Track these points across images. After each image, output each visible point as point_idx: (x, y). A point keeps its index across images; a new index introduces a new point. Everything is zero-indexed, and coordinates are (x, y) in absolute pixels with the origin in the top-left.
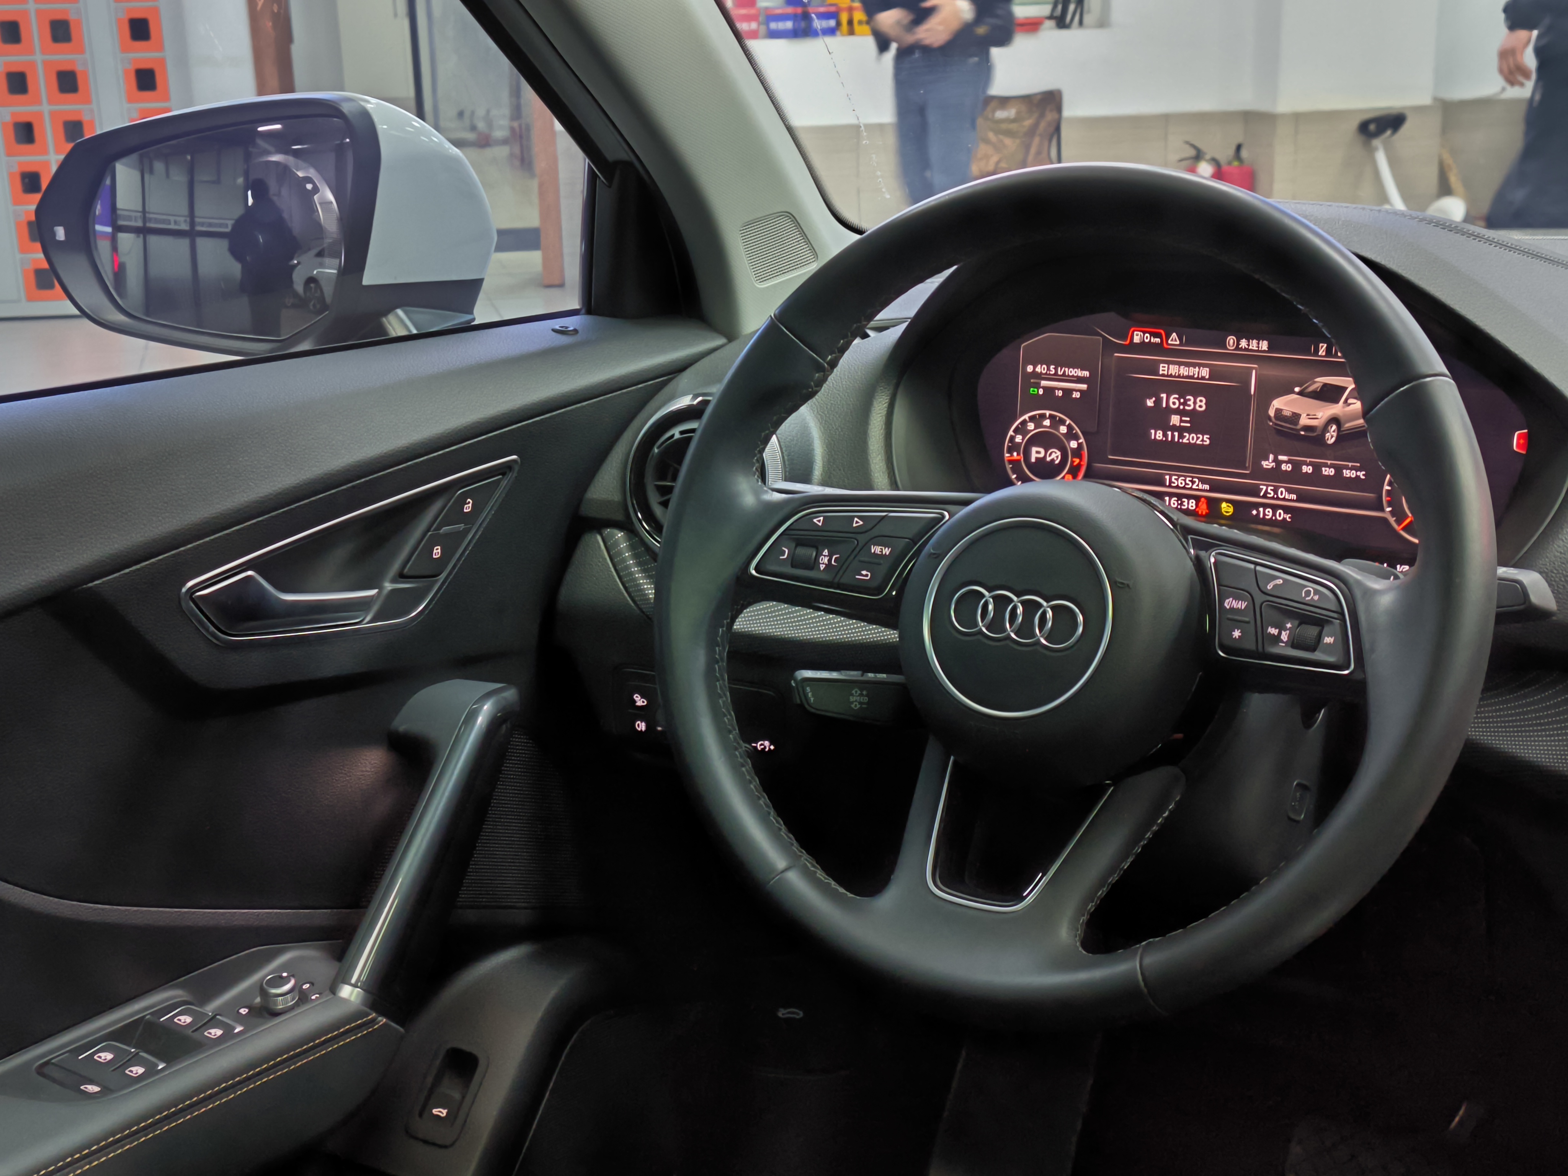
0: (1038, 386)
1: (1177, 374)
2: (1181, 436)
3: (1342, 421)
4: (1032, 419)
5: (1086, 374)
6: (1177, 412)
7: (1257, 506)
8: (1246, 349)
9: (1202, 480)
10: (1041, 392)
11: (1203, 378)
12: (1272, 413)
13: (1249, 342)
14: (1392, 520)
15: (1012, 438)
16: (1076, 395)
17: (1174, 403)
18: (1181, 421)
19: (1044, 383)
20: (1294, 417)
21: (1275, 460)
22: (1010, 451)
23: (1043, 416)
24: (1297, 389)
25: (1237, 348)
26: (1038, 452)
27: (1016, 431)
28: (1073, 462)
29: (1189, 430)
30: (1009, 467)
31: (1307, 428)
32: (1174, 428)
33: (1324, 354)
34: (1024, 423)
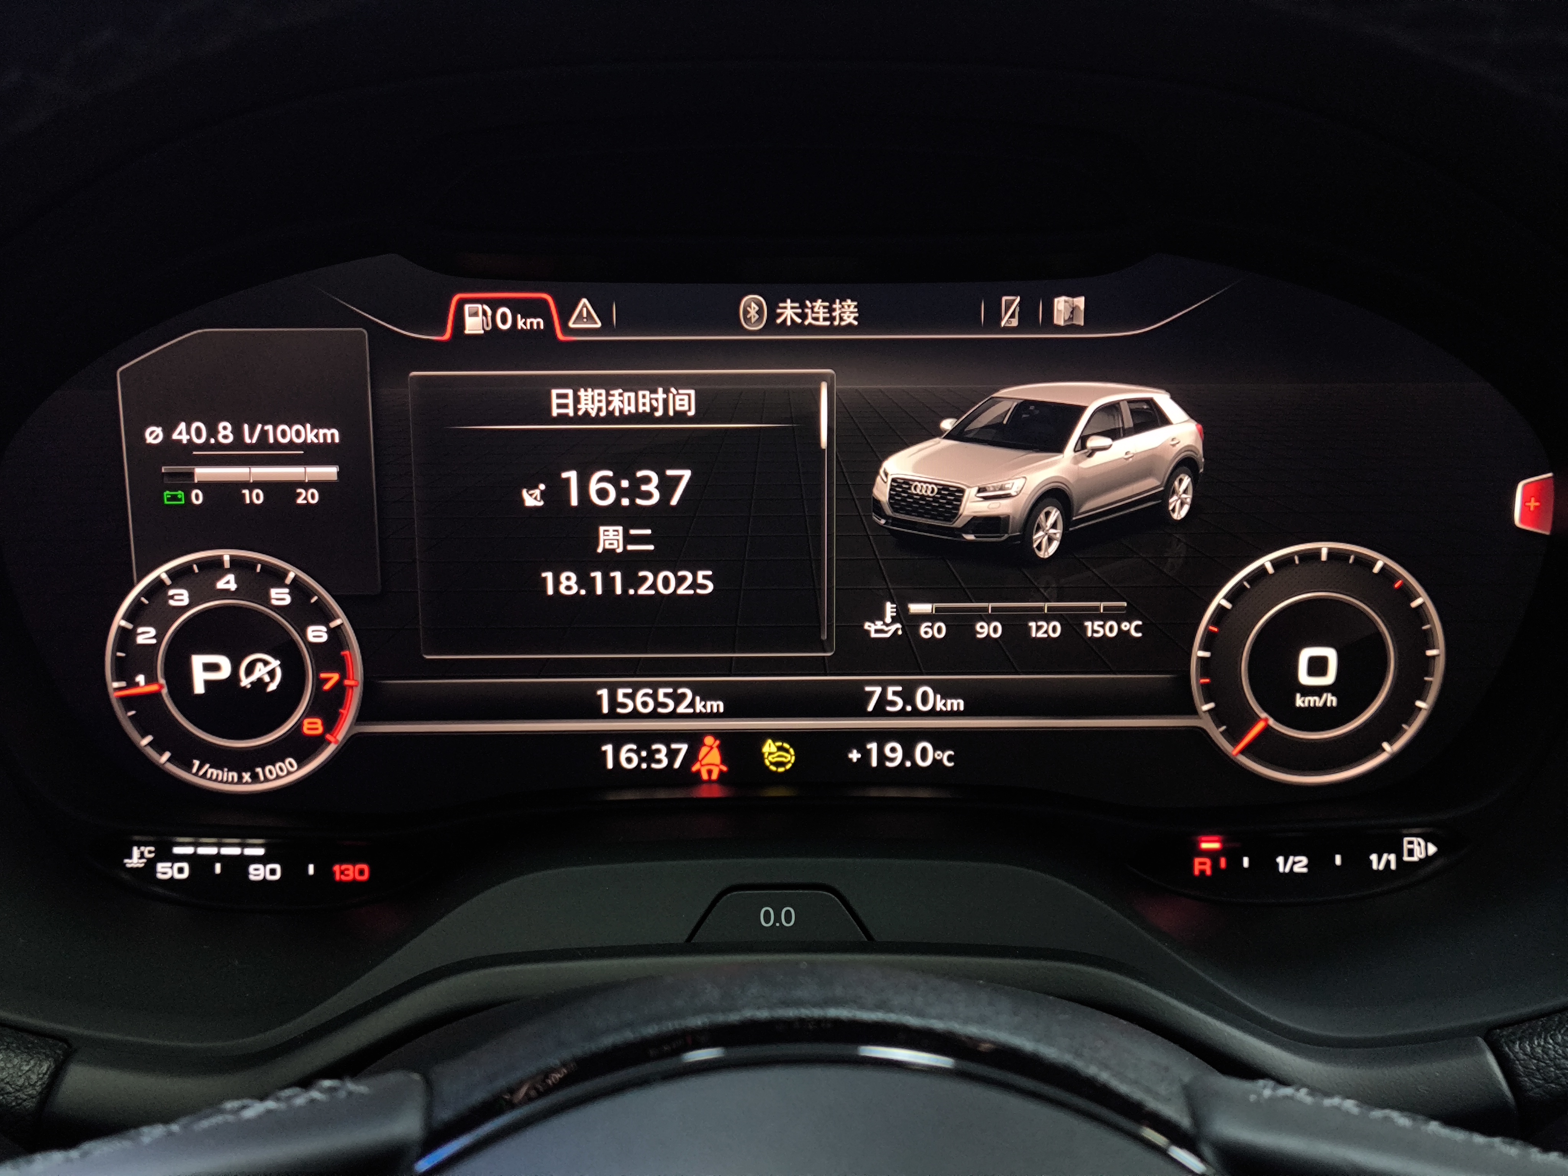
0: (187, 482)
1: (603, 414)
2: (636, 582)
3: (1075, 493)
4: (179, 576)
5: (331, 435)
6: (613, 515)
7: (859, 738)
8: (796, 328)
9: (705, 692)
10: (197, 497)
11: (680, 416)
12: (882, 491)
13: (803, 306)
14: (1217, 734)
15: (126, 637)
16: (308, 497)
17: (602, 493)
18: (628, 539)
19: (202, 473)
20: (943, 497)
21: (901, 616)
22: (124, 672)
23: (214, 567)
24: (947, 424)
25: (771, 325)
26: (210, 667)
27: (136, 615)
28: (319, 683)
29: (654, 563)
30: (124, 717)
31: (981, 524)
32: (610, 560)
33: (1015, 323)
34: (157, 589)
